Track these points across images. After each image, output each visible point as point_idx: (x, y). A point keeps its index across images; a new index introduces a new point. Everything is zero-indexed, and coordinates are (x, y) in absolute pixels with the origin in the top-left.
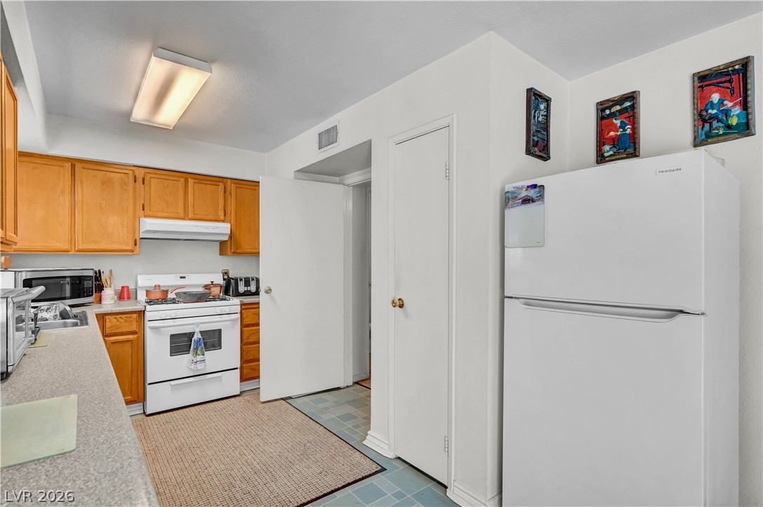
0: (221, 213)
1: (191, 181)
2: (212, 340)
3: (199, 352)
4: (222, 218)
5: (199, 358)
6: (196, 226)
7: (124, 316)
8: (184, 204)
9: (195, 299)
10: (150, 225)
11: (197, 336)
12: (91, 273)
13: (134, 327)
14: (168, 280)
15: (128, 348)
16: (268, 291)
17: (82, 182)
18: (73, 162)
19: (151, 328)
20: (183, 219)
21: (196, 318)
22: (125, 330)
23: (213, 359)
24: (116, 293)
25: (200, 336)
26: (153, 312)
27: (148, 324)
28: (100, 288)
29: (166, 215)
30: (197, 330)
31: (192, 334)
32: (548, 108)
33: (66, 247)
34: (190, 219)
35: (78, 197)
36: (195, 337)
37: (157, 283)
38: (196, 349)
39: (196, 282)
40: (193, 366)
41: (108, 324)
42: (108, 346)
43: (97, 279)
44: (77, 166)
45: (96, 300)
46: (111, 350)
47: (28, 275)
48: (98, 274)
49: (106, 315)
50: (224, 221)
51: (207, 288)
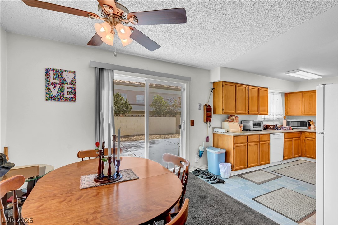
7: (310, 133)
12: (306, 121)
13: (313, 137)
15: (312, 142)
17: (304, 97)
18: (302, 92)
28: (310, 125)
33: (301, 114)
41: (306, 134)
42: (306, 140)
43: (309, 123)
44: (303, 93)
45: (309, 128)
46: (307, 142)
47: (289, 120)
48: (309, 121)
49: (306, 132)
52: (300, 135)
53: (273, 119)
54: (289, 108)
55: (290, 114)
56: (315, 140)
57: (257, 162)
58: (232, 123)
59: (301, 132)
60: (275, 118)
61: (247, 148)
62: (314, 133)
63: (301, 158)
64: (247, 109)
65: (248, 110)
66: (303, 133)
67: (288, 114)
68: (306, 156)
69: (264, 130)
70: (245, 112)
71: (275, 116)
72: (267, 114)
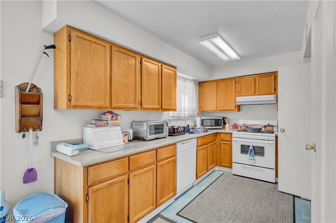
0: (273, 90)
1: (257, 78)
2: (259, 151)
3: (251, 155)
4: (273, 92)
5: (252, 158)
7: (226, 134)
8: (255, 89)
11: (251, 148)
12: (221, 118)
13: (229, 139)
14: (250, 122)
17: (219, 87)
20: (255, 95)
21: (253, 140)
22: (226, 140)
23: (259, 160)
25: (252, 148)
26: (235, 133)
27: (233, 139)
28: (225, 124)
29: (247, 94)
30: (251, 145)
31: (249, 146)
33: (215, 109)
34: (257, 95)
36: (250, 148)
38: (250, 153)
39: (259, 124)
40: (249, 160)
41: (221, 136)
42: (221, 144)
43: (224, 120)
44: (218, 82)
45: (224, 128)
46: (222, 146)
47: (203, 118)
48: (224, 118)
49: (221, 133)
50: (274, 94)
51: (265, 127)
52: (215, 137)
53: (185, 117)
54: (203, 102)
55: (204, 110)
56: (231, 144)
57: (153, 202)
58: (104, 129)
59: (216, 133)
60: (186, 115)
61: (129, 183)
62: (230, 135)
63: (217, 168)
64: (139, 99)
65: (141, 102)
66: (218, 135)
67: (202, 110)
68: (221, 164)
69: (169, 135)
70: (133, 105)
71: (187, 113)
72: (175, 110)
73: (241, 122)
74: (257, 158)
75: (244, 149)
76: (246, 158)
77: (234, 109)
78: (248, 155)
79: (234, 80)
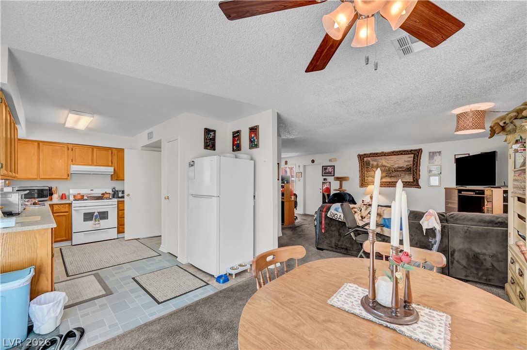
0: (110, 163)
1: (95, 150)
2: (103, 215)
3: (97, 220)
4: (110, 165)
5: (97, 222)
6: (97, 169)
7: (62, 205)
8: (92, 159)
9: (96, 198)
10: (75, 168)
12: (47, 188)
13: (67, 210)
14: (84, 191)
15: (64, 218)
16: (128, 195)
17: (43, 151)
18: (39, 142)
19: (74, 210)
20: (91, 165)
21: (96, 207)
22: (62, 211)
23: (103, 223)
24: (59, 197)
25: (97, 214)
26: (75, 204)
27: (73, 209)
28: (51, 194)
29: (82, 164)
30: (96, 211)
32: (215, 134)
33: (35, 177)
34: (95, 166)
35: (41, 157)
36: (95, 214)
37: (79, 192)
38: (95, 219)
39: (98, 192)
40: (94, 226)
41: (54, 209)
45: (51, 199)
47: (18, 189)
48: (50, 189)
49: (54, 205)
50: (111, 166)
51: (103, 194)
56: (70, 215)
62: (67, 206)
73: (73, 192)
74: (102, 221)
75: (88, 217)
76: (90, 224)
77: (65, 177)
78: (93, 222)
79: (66, 146)
